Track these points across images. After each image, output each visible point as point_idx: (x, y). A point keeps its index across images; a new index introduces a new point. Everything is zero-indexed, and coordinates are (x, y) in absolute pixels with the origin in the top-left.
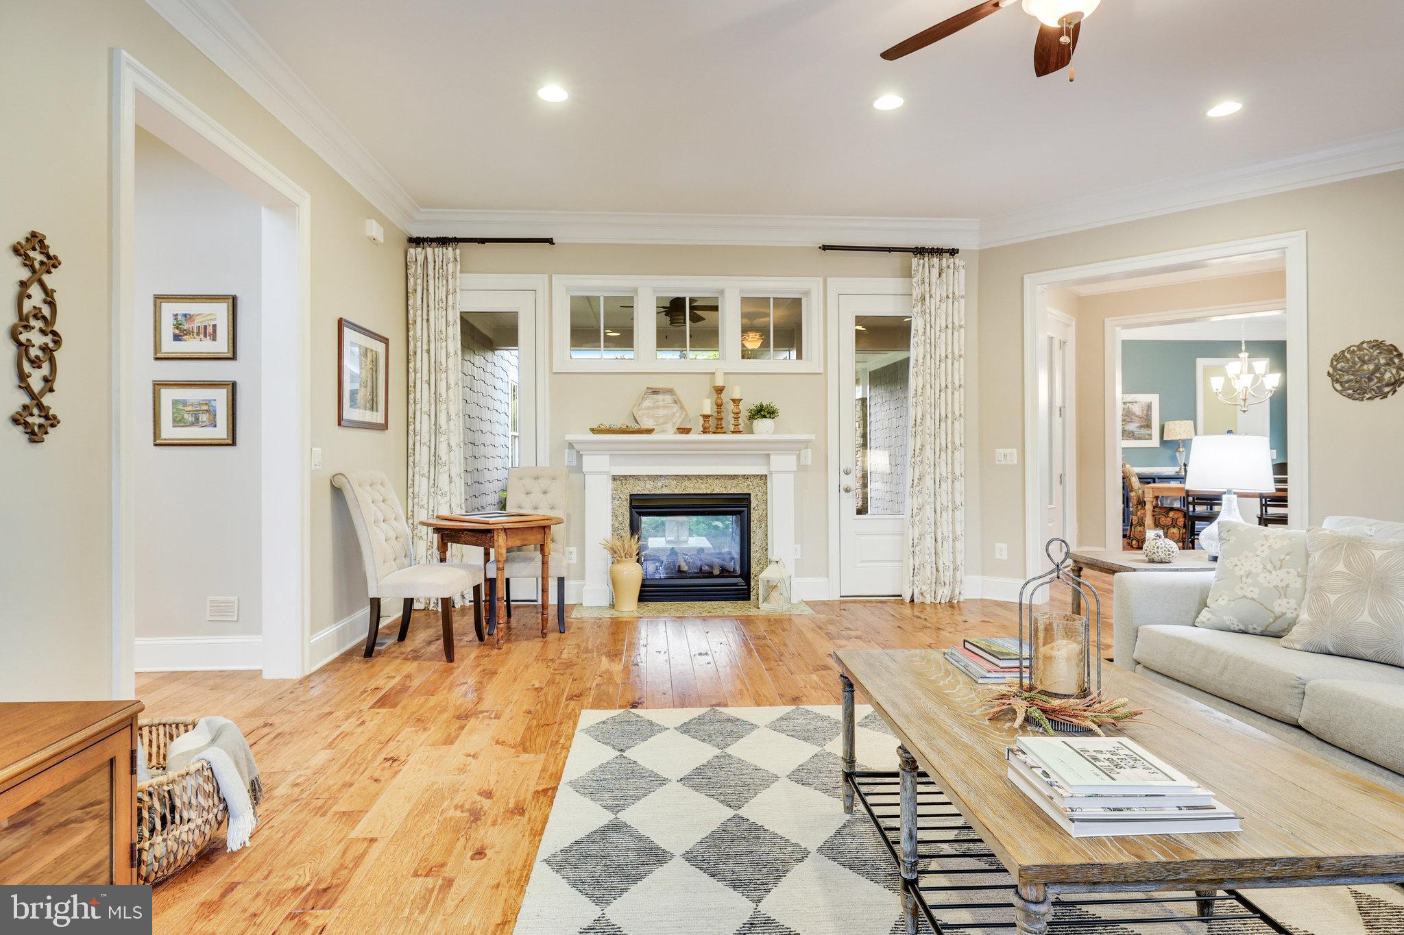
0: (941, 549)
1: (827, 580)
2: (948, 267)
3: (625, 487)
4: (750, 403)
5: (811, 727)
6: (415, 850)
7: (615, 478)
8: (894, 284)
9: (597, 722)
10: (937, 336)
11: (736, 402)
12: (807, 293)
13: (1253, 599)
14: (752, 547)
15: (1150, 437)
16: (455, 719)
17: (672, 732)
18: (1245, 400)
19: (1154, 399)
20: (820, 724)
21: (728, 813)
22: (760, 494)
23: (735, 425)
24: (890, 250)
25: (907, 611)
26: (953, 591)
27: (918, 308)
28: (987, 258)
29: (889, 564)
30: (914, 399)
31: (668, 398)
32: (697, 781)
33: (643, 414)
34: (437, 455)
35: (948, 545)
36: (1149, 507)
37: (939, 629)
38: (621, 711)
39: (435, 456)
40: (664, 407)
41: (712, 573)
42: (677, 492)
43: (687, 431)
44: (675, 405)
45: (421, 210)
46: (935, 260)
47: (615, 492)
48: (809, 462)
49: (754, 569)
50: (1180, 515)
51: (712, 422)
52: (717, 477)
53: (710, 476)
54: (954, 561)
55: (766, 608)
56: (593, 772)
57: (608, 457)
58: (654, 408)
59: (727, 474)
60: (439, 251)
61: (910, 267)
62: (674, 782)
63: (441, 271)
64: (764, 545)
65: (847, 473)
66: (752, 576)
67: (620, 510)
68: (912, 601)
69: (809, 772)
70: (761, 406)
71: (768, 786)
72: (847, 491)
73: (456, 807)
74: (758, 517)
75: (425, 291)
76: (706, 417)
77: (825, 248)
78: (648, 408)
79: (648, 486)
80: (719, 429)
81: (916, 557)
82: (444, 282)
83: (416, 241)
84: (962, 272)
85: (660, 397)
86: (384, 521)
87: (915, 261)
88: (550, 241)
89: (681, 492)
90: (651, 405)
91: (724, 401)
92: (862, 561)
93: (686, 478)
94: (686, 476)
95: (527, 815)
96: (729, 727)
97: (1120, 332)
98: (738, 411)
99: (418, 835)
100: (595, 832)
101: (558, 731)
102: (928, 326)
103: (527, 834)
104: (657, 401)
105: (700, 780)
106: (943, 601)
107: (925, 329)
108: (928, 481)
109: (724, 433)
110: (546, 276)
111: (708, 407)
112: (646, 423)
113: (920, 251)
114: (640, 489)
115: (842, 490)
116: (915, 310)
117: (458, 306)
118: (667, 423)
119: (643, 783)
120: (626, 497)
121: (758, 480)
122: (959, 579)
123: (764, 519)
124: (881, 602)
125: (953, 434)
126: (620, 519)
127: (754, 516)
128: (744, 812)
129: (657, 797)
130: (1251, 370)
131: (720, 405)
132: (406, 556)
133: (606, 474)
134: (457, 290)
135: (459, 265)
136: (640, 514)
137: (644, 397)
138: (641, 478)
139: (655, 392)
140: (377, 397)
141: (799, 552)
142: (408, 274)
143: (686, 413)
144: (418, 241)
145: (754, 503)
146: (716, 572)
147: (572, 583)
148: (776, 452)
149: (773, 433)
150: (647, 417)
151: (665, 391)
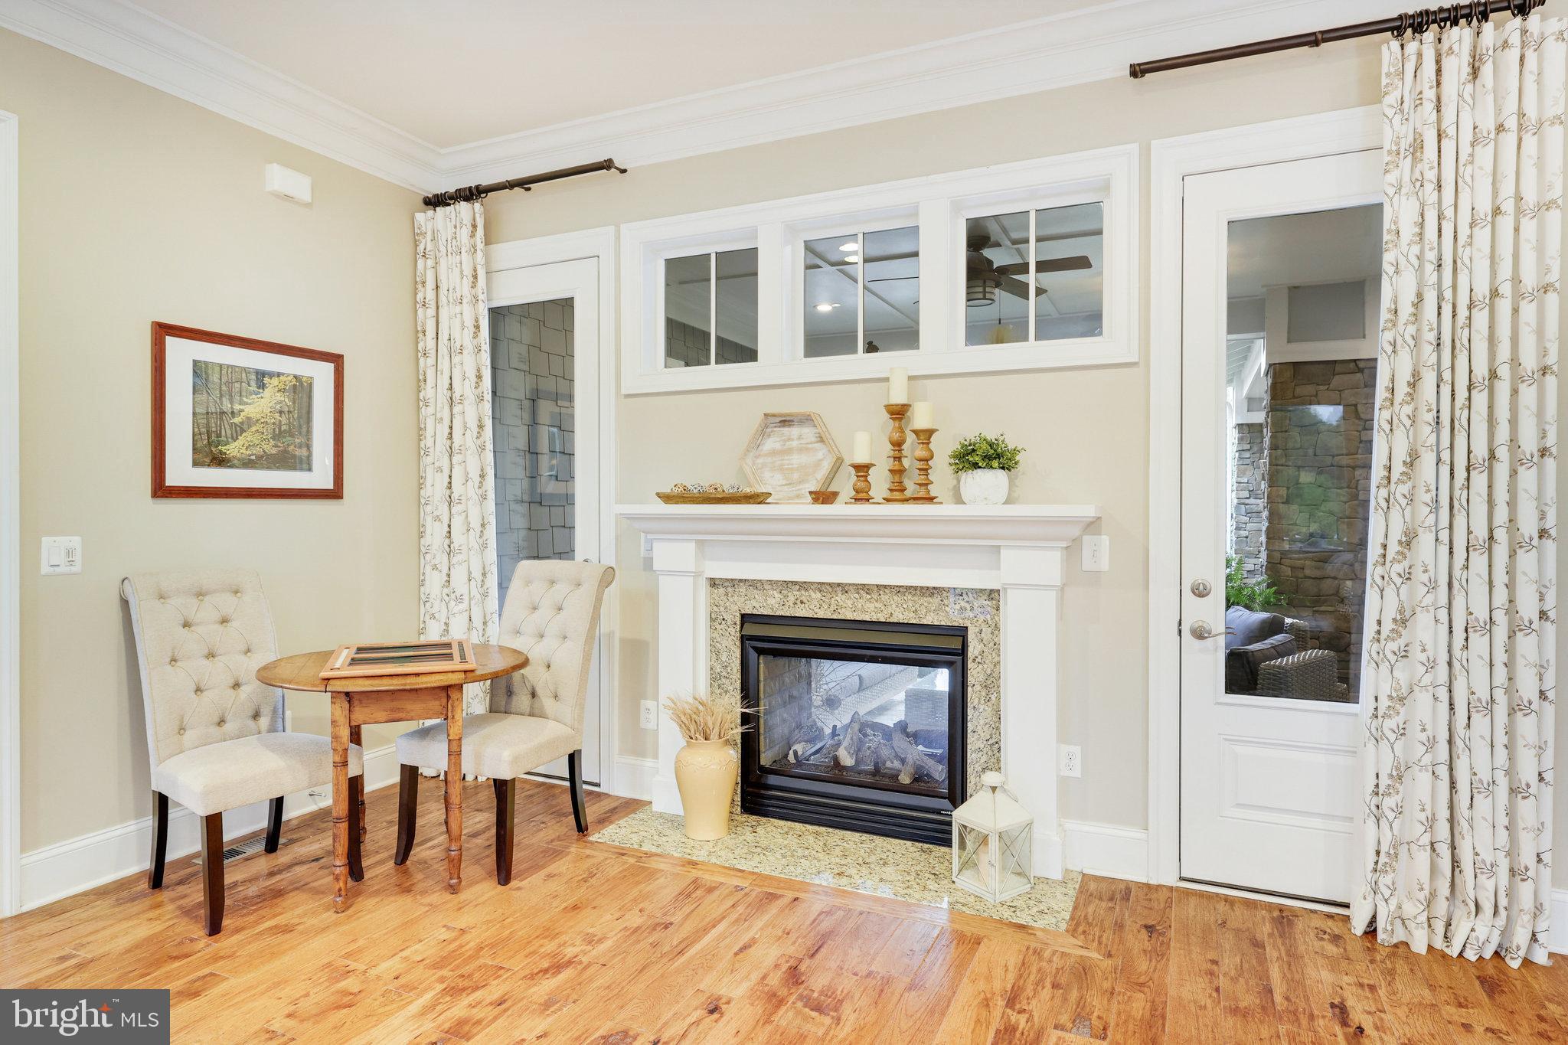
0: (1466, 813)
1: (1140, 835)
3: (731, 599)
4: (953, 438)
7: (713, 583)
10: (1462, 238)
11: (926, 436)
14: (971, 739)
22: (985, 630)
23: (923, 486)
24: (1316, 37)
26: (1506, 933)
27: (1402, 178)
31: (808, 433)
35: (1491, 806)
40: (801, 450)
41: (897, 780)
42: (821, 614)
43: (828, 498)
44: (819, 445)
45: (443, 151)
47: (715, 608)
48: (1104, 565)
52: (900, 590)
53: (885, 587)
54: (1511, 853)
57: (693, 545)
59: (919, 584)
67: (725, 643)
68: (1371, 932)
70: (984, 443)
72: (1200, 634)
74: (982, 678)
77: (1145, 68)
78: (773, 453)
79: (771, 601)
80: (896, 494)
85: (794, 431)
87: (1392, 49)
89: (828, 616)
90: (778, 446)
92: (1239, 805)
93: (839, 589)
94: (839, 585)
98: (928, 454)
104: (789, 439)
106: (1472, 955)
110: (612, 228)
111: (873, 449)
112: (760, 483)
113: (1407, 25)
114: (757, 606)
115: (1186, 633)
116: (1392, 184)
118: (806, 480)
120: (732, 615)
121: (982, 600)
122: (1527, 903)
123: (996, 682)
126: (724, 658)
127: (974, 674)
131: (898, 444)
132: (256, 716)
133: (697, 575)
134: (481, 273)
135: (480, 232)
136: (760, 652)
137: (763, 432)
138: (759, 584)
139: (786, 422)
140: (309, 447)
141: (1077, 762)
142: (416, 253)
143: (839, 462)
144: (436, 202)
145: (973, 649)
146: (905, 779)
147: (648, 763)
148: (1012, 543)
149: (1008, 501)
150: (773, 470)
151: (805, 420)
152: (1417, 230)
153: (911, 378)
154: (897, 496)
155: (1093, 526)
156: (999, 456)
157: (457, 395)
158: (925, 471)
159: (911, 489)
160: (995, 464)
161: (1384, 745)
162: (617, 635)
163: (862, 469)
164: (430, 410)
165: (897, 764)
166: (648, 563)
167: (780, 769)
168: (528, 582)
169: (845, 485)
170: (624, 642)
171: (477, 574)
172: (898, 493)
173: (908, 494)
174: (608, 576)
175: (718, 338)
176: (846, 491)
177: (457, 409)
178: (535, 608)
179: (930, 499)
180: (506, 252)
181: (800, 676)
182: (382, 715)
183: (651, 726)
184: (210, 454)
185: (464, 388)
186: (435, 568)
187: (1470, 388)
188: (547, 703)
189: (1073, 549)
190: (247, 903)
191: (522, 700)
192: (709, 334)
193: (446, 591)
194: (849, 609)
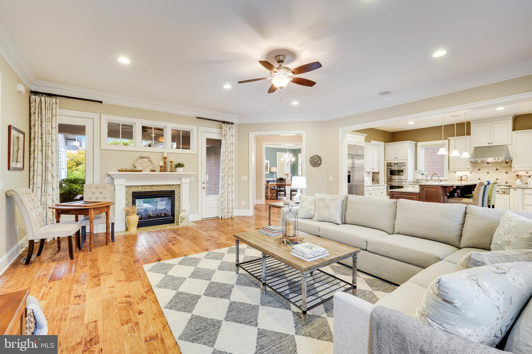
0: (229, 203)
1: (198, 215)
2: (231, 127)
3: (130, 189)
4: (175, 162)
5: (216, 256)
6: (116, 319)
7: (127, 187)
8: (217, 130)
9: (151, 267)
10: (228, 146)
11: (171, 162)
12: (192, 130)
13: (306, 211)
14: (176, 207)
15: (267, 171)
16: (93, 278)
17: (177, 265)
18: (288, 163)
19: (268, 161)
20: (217, 255)
21: (209, 282)
22: (178, 190)
23: (171, 169)
24: (216, 121)
25: (220, 221)
26: (232, 214)
27: (224, 138)
28: (240, 126)
29: (215, 208)
30: (222, 163)
31: (147, 160)
32: (194, 276)
34: (46, 179)
35: (231, 202)
36: (269, 189)
37: (232, 225)
38: (156, 263)
39: (45, 180)
40: (146, 163)
41: (161, 216)
42: (150, 190)
43: (154, 171)
44: (149, 162)
45: (37, 80)
46: (228, 125)
47: (127, 191)
48: (193, 180)
49: (176, 213)
50: (275, 190)
51: (163, 168)
52: (164, 185)
53: (162, 185)
54: (232, 206)
55: (181, 225)
56: (161, 281)
57: (125, 179)
59: (167, 184)
60: (48, 99)
61: (222, 126)
62: (188, 278)
63: (49, 107)
64: (179, 206)
65: (204, 183)
66: (175, 216)
67: (129, 198)
69: (222, 267)
70: (179, 163)
71: (214, 273)
72: (204, 188)
73: (120, 303)
75: (40, 114)
76: (161, 167)
77: (198, 118)
78: (140, 163)
79: (139, 189)
80: (165, 170)
81: (223, 206)
82: (51, 111)
83: (36, 93)
84: (235, 129)
85: (144, 159)
86: (33, 208)
87: (223, 125)
88: (101, 102)
89: (151, 191)
90: (140, 162)
91: (167, 161)
94: (153, 185)
95: (148, 299)
96: (193, 260)
97: (265, 145)
98: (172, 165)
99: (113, 315)
100: (174, 296)
101: (138, 273)
102: (226, 143)
103: (152, 303)
104: (143, 161)
105: (195, 275)
106: (229, 217)
107: (225, 144)
108: (226, 185)
109: (167, 172)
110: (99, 114)
111: (162, 164)
112: (139, 168)
113: (224, 122)
114: (136, 190)
115: (202, 188)
116: (223, 138)
117: (57, 121)
118: (146, 168)
119: (179, 281)
120: (131, 193)
121: (177, 186)
122: (233, 211)
123: (179, 197)
124: (213, 219)
125: (232, 172)
126: (129, 200)
127: (176, 197)
128: (212, 280)
129: (185, 283)
130: (289, 157)
131: (165, 163)
133: (124, 185)
135: (58, 106)
136: (136, 198)
137: (138, 159)
138: (137, 186)
139: (142, 158)
141: (190, 207)
143: (154, 165)
145: (176, 193)
148: (183, 178)
149: (183, 172)
150: (139, 166)
151: (146, 158)
156: (181, 165)
158: (171, 167)
160: (180, 167)
166: (113, 183)
168: (90, 188)
176: (158, 170)
179: (172, 171)
189: (191, 178)
194: (155, 189)
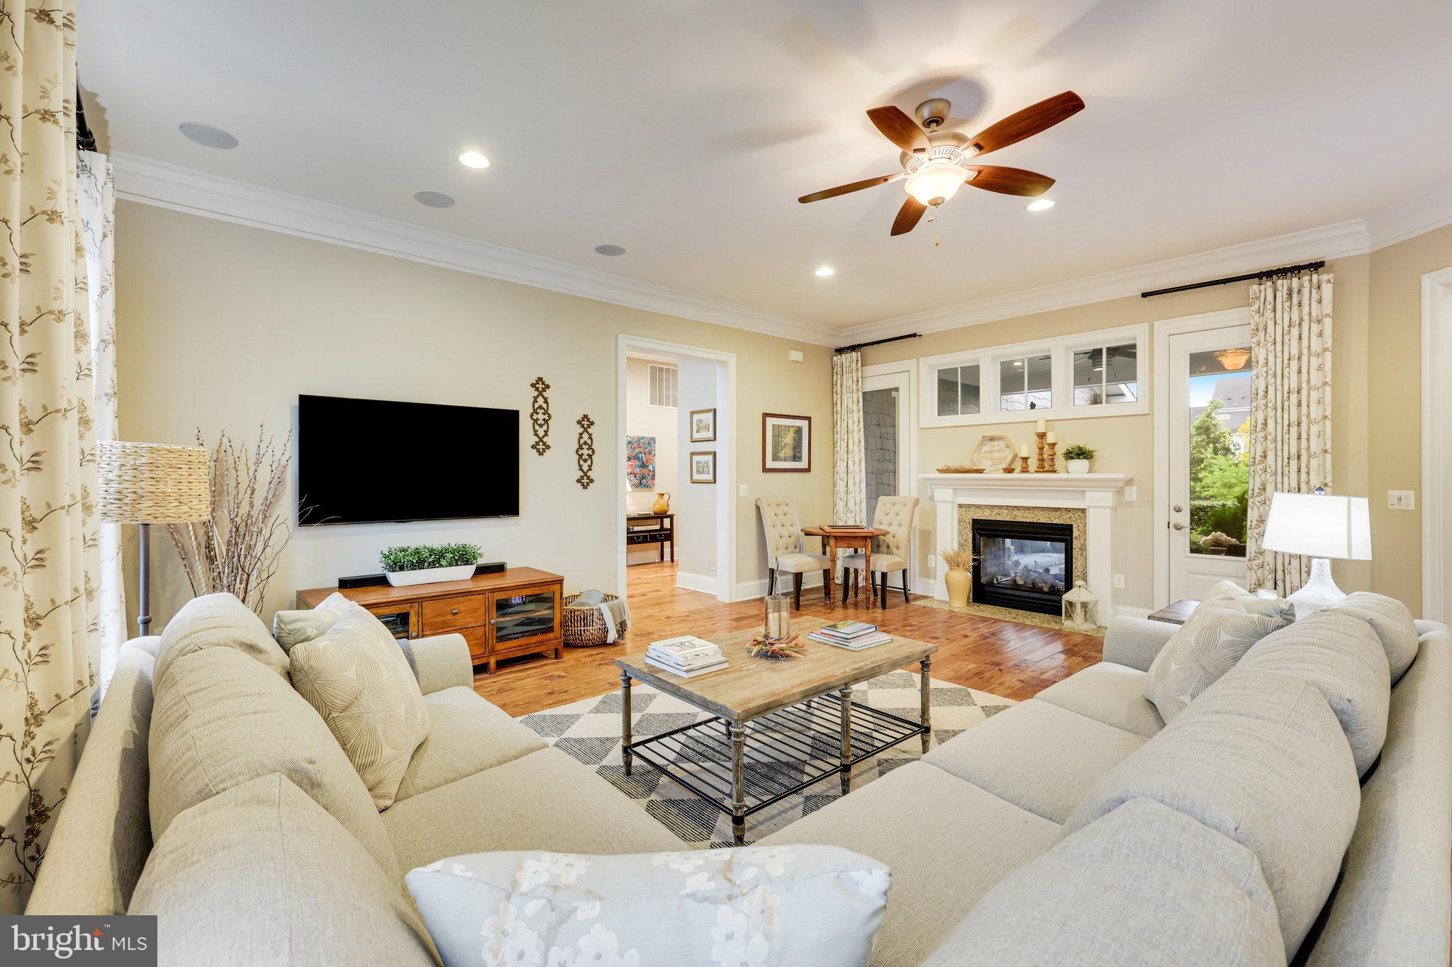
2: (1311, 283)
3: (968, 513)
7: (960, 506)
10: (1285, 364)
11: (1054, 445)
14: (1074, 571)
22: (1080, 526)
23: (1052, 466)
31: (1002, 444)
33: (983, 457)
34: (847, 487)
40: (998, 451)
41: (1043, 589)
43: (1010, 471)
44: (1006, 449)
47: (961, 517)
48: (1135, 499)
52: (1043, 509)
53: (1036, 508)
57: (954, 490)
58: (991, 452)
59: (1050, 506)
60: (849, 355)
63: (849, 368)
64: (1084, 570)
65: (1178, 510)
67: (965, 530)
70: (1077, 448)
72: (1178, 528)
74: (1079, 546)
75: (842, 382)
77: (1144, 295)
78: (986, 452)
79: (985, 514)
82: (851, 375)
85: (996, 443)
88: (914, 335)
89: (1011, 520)
90: (988, 449)
94: (1016, 507)
98: (1055, 453)
104: (993, 446)
109: (1044, 472)
110: (916, 359)
111: (1037, 450)
112: (980, 464)
114: (979, 515)
115: (1171, 527)
117: (860, 389)
118: (1001, 463)
120: (969, 519)
121: (1078, 513)
123: (1083, 548)
126: (965, 537)
127: (1076, 544)
131: (1041, 449)
132: (795, 547)
133: (953, 502)
134: (860, 379)
135: (860, 363)
136: (981, 535)
137: (982, 444)
138: (981, 507)
139: (992, 439)
140: (801, 453)
141: (1123, 581)
142: (833, 372)
143: (1015, 456)
144: (840, 351)
145: (1076, 533)
146: (1046, 589)
147: (932, 581)
148: (1090, 489)
149: (1090, 471)
150: (986, 459)
151: (1000, 438)
152: (1265, 361)
153: (1047, 421)
154: (1041, 470)
155: (1129, 482)
156: (1083, 454)
157: (850, 430)
158: (1052, 460)
159: (1047, 468)
160: (1081, 457)
161: (1253, 571)
162: (918, 527)
163: (1025, 459)
164: (839, 436)
165: (1043, 585)
166: (932, 498)
167: (991, 584)
168: (884, 504)
169: (1018, 465)
170: (921, 531)
171: (858, 502)
172: (1041, 469)
173: (1046, 469)
174: (917, 502)
175: (962, 384)
176: (1018, 468)
177: (850, 435)
178: (887, 514)
179: (1055, 471)
180: (870, 370)
181: (1000, 549)
182: (846, 545)
183: (933, 565)
184: (775, 458)
185: (852, 427)
186: (841, 499)
187: (1289, 426)
188: (894, 550)
189: (1120, 492)
190: (806, 606)
191: (884, 549)
192: (957, 383)
193: (845, 509)
194: (1020, 517)
